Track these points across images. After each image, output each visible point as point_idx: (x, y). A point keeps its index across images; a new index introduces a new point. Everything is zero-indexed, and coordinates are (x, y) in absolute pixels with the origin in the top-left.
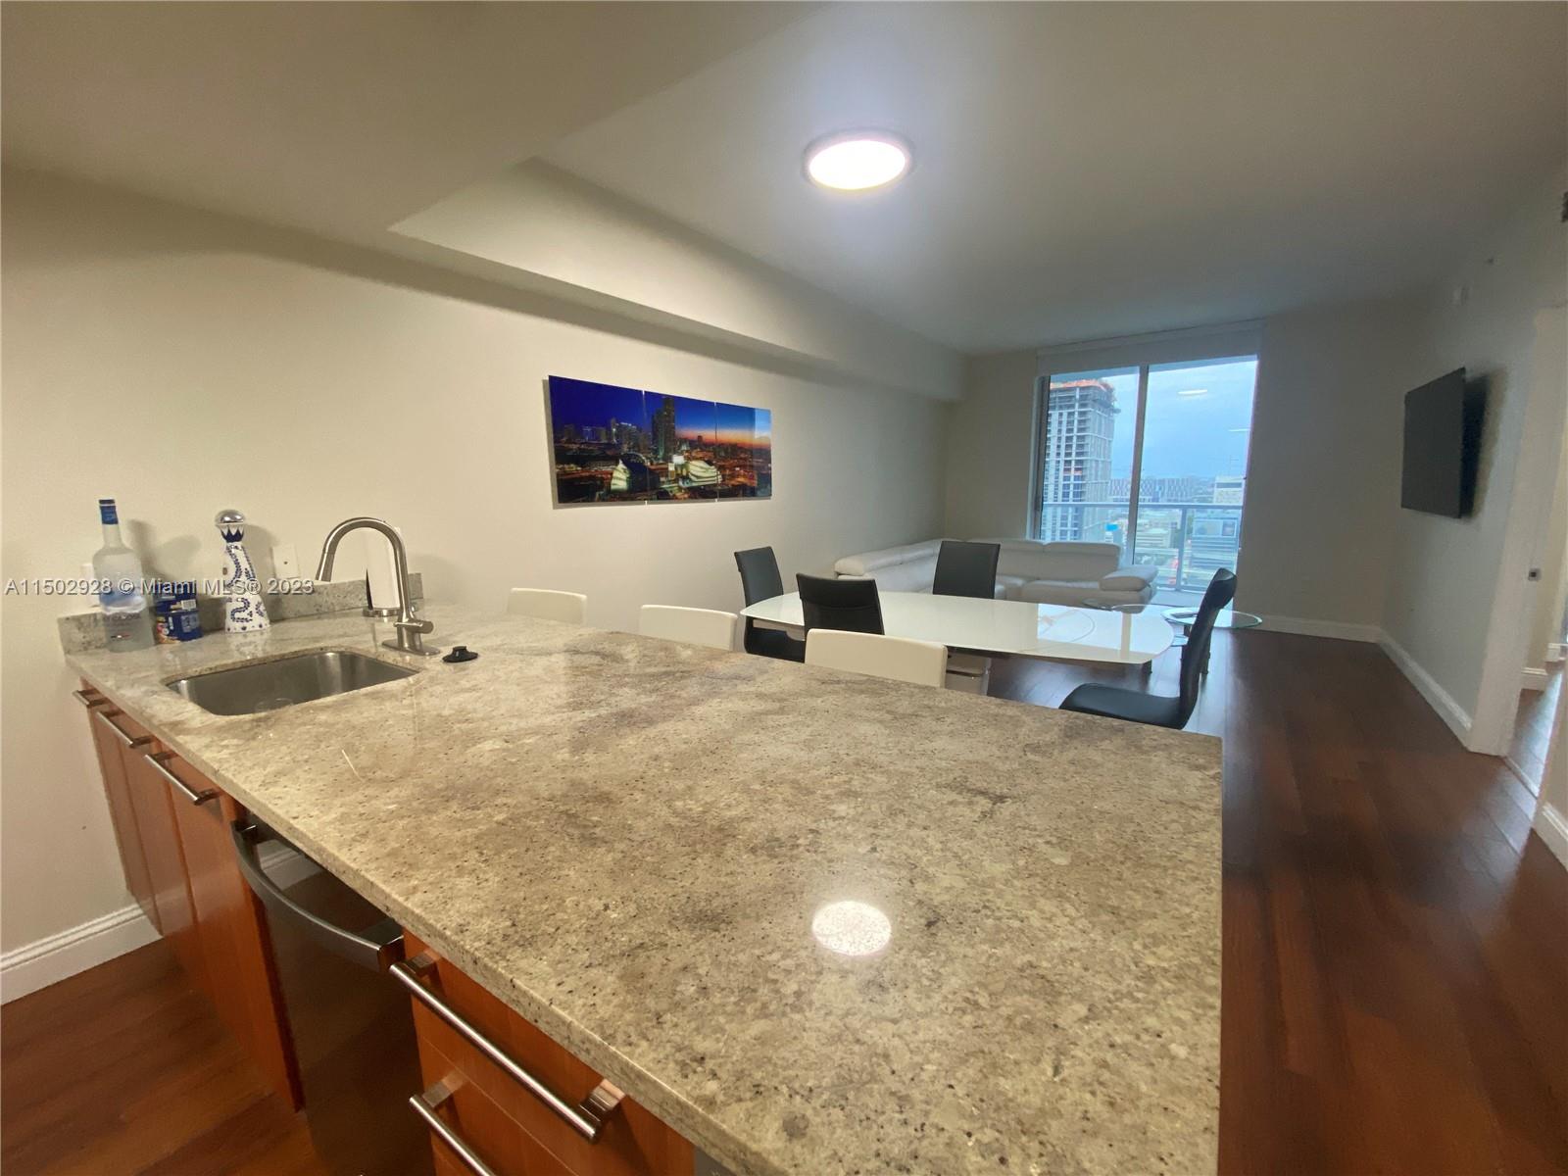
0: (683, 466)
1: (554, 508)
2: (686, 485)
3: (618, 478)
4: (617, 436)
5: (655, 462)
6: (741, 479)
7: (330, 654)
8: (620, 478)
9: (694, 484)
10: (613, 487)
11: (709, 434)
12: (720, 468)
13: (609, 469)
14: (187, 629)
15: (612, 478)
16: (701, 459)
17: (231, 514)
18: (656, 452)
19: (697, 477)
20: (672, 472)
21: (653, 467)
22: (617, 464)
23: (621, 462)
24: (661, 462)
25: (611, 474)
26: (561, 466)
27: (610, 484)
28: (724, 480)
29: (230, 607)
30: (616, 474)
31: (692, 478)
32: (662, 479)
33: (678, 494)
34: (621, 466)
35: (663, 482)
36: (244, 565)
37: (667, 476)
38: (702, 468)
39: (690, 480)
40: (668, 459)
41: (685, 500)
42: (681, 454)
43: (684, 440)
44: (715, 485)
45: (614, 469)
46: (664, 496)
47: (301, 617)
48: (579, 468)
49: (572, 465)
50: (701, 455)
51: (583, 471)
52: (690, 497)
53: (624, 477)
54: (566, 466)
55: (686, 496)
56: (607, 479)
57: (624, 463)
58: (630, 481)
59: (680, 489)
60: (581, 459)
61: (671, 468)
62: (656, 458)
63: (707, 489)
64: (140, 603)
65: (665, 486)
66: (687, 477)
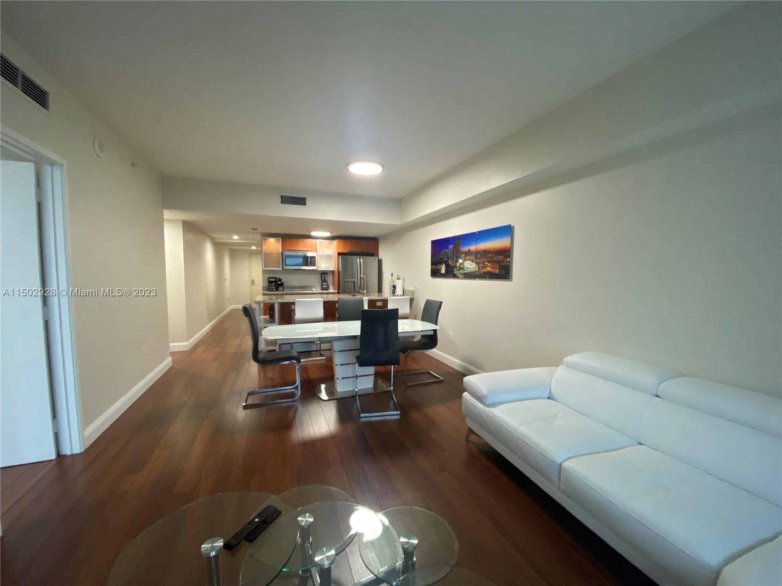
0: (462, 264)
1: (431, 278)
2: (463, 272)
4: (444, 255)
5: (453, 263)
6: (489, 269)
9: (466, 272)
11: (473, 248)
12: (476, 263)
16: (469, 260)
18: (453, 259)
19: (467, 268)
21: (452, 265)
23: (444, 263)
24: (455, 262)
27: (441, 272)
28: (479, 269)
30: (442, 268)
31: (465, 269)
32: (455, 270)
33: (460, 276)
34: (444, 265)
37: (457, 268)
38: (469, 264)
39: (465, 270)
40: (457, 261)
41: (463, 279)
42: (462, 258)
43: (463, 253)
44: (475, 272)
45: (442, 266)
46: (455, 276)
50: (469, 258)
51: (436, 267)
52: (464, 277)
53: (444, 269)
54: (433, 266)
55: (462, 276)
56: (440, 270)
58: (446, 270)
59: (460, 273)
60: (436, 264)
61: (458, 265)
62: (453, 261)
63: (471, 274)
65: (455, 272)
66: (463, 269)
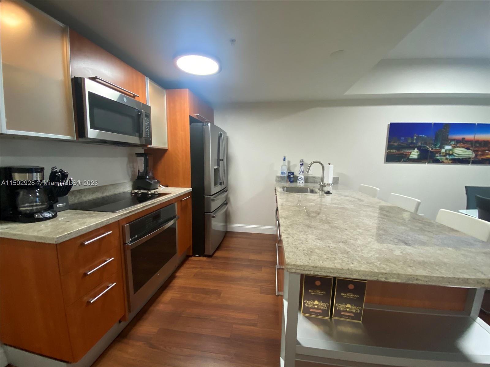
0: (450, 150)
1: (385, 163)
2: (451, 158)
3: (413, 154)
4: (416, 140)
5: (434, 149)
7: (309, 189)
8: (415, 154)
9: (456, 158)
10: (410, 157)
11: (469, 137)
12: (474, 151)
13: (410, 151)
14: (291, 180)
15: (411, 154)
16: (462, 147)
17: (302, 160)
18: (435, 145)
19: (459, 154)
20: (443, 152)
21: (432, 151)
22: (414, 149)
23: (416, 148)
24: (438, 148)
25: (411, 153)
26: (389, 150)
27: (409, 156)
28: (476, 155)
29: (299, 178)
30: (412, 153)
31: (455, 155)
32: (437, 155)
33: (445, 161)
34: (416, 150)
35: (437, 156)
36: (302, 170)
37: (440, 154)
38: (462, 151)
40: (442, 147)
41: (449, 164)
42: (451, 145)
43: (452, 140)
44: (470, 158)
45: (413, 151)
46: (437, 161)
47: (311, 182)
48: (397, 151)
49: (394, 150)
51: (398, 152)
52: (452, 163)
53: (417, 154)
54: (391, 150)
55: (450, 162)
56: (408, 154)
57: (418, 149)
58: (419, 155)
59: (447, 159)
60: (399, 148)
62: (435, 147)
63: (464, 160)
64: (286, 175)
65: (438, 158)
66: (452, 155)
